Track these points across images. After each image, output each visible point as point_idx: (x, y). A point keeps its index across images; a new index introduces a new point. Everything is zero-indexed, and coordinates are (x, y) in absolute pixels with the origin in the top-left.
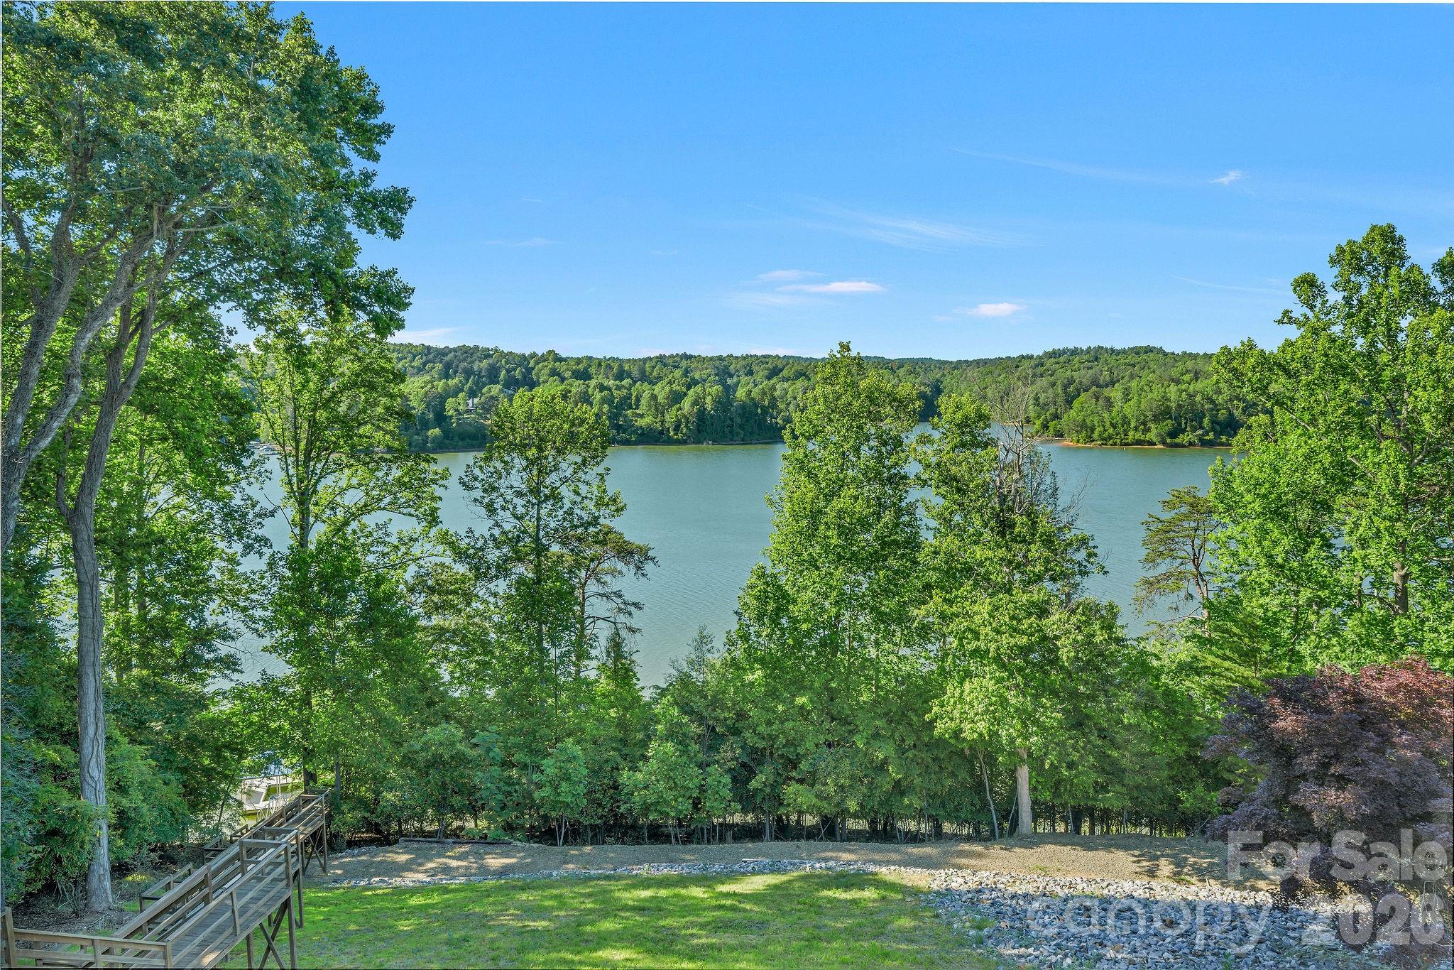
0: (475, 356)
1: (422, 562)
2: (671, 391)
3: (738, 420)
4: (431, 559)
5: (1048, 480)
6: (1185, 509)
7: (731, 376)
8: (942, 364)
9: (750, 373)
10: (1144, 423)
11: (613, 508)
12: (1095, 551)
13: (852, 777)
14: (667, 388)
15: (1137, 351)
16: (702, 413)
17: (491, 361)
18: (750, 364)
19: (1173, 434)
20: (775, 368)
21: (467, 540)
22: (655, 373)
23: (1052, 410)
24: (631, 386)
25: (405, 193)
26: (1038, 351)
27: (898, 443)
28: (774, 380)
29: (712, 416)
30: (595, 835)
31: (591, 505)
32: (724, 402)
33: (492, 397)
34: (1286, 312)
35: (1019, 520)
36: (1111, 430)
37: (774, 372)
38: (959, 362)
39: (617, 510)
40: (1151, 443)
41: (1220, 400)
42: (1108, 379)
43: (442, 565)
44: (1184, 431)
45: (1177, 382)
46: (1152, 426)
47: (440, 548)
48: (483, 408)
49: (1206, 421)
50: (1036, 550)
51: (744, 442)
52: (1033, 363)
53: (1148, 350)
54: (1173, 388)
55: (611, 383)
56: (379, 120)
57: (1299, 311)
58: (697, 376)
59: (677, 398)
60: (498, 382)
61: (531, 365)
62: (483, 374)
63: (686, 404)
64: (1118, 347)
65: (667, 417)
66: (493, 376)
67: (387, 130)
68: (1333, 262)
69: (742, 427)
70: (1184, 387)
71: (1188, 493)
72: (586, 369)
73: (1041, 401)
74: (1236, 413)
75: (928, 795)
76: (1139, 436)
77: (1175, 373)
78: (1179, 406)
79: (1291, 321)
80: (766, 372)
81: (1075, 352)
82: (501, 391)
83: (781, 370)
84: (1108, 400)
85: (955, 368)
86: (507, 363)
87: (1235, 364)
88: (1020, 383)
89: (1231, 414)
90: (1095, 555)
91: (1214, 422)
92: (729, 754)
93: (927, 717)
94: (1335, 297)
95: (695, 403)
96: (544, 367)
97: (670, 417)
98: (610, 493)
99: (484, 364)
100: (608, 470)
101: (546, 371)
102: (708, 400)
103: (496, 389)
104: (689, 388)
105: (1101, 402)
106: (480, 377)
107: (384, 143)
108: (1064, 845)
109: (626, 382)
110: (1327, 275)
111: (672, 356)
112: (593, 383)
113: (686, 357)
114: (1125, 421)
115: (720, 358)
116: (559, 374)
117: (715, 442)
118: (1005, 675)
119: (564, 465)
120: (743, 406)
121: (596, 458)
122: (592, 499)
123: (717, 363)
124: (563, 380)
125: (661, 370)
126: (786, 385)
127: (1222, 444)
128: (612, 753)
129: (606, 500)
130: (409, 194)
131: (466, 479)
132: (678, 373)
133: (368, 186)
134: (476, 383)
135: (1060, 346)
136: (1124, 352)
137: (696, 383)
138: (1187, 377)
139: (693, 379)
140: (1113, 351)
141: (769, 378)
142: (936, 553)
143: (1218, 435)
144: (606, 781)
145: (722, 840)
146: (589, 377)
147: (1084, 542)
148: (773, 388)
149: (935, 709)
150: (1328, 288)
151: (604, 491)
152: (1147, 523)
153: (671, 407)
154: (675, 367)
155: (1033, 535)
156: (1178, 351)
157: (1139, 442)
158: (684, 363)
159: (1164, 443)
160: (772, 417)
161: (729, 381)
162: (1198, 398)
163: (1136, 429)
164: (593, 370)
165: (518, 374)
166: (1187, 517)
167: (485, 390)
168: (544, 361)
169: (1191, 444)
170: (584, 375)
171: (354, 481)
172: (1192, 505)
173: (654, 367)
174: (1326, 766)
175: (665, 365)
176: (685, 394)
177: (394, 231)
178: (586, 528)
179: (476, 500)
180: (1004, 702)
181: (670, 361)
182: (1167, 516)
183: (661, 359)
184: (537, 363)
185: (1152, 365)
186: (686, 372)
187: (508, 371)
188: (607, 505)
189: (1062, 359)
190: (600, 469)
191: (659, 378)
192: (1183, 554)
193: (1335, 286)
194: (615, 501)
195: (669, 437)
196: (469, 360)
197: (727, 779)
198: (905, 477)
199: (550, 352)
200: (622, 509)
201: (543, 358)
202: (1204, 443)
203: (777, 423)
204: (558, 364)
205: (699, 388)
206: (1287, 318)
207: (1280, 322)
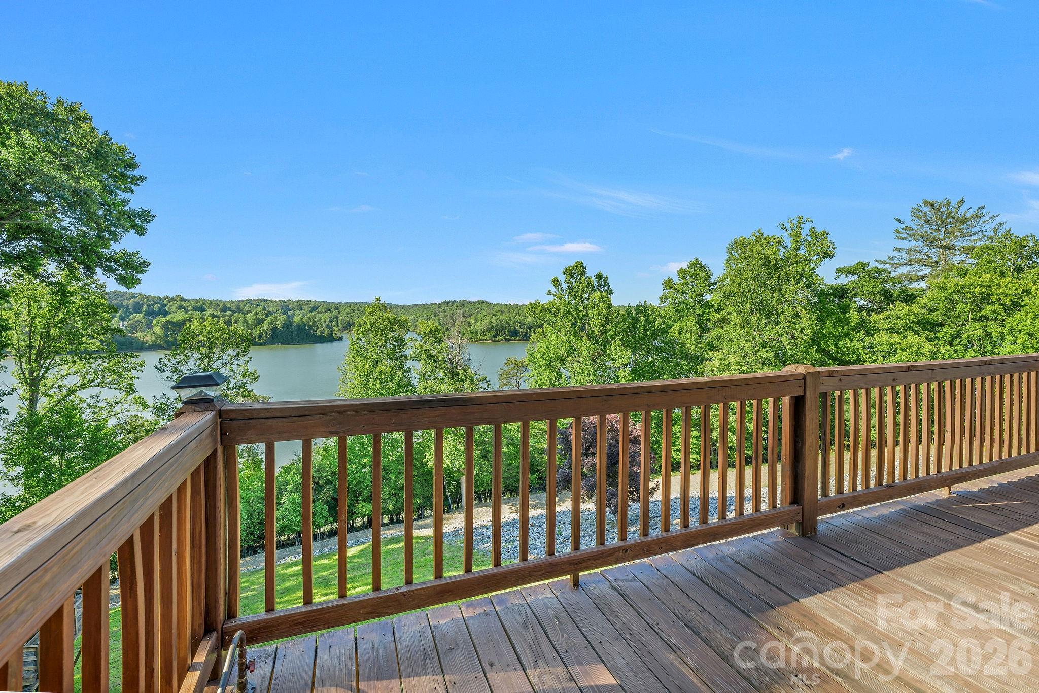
0: (124, 297)
1: (120, 416)
2: (256, 318)
3: (296, 333)
4: (128, 413)
5: (466, 355)
6: (513, 365)
7: (290, 310)
8: (397, 306)
9: (301, 309)
10: (483, 332)
11: (252, 378)
12: (490, 382)
13: (389, 494)
14: (254, 316)
15: (479, 302)
16: (274, 330)
17: (136, 300)
18: (300, 305)
19: (495, 336)
20: (314, 307)
21: (161, 400)
22: (246, 308)
23: (446, 327)
24: (232, 315)
25: (149, 211)
26: (439, 302)
27: (402, 341)
28: (314, 313)
29: (281, 331)
30: (248, 552)
31: (239, 377)
32: (288, 324)
33: (138, 321)
34: (549, 291)
35: (460, 372)
36: (471, 335)
37: (314, 309)
38: (404, 306)
39: (254, 379)
40: (487, 340)
41: (511, 322)
42: (468, 314)
43: (137, 416)
44: (499, 335)
45: (495, 315)
46: (487, 333)
47: (135, 406)
48: (131, 327)
49: (507, 331)
50: (467, 384)
51: (299, 343)
52: (437, 306)
53: (483, 302)
54: (494, 318)
55: (219, 313)
56: (136, 172)
57: (553, 290)
58: (271, 310)
59: (260, 322)
60: (141, 312)
61: (165, 302)
62: (130, 307)
63: (266, 325)
64: (471, 301)
65: (254, 332)
66: (137, 308)
67: (142, 179)
68: (564, 273)
69: (297, 336)
70: (498, 317)
71: (513, 359)
72: (202, 306)
73: (441, 323)
74: (517, 328)
75: (423, 497)
76: (482, 337)
77: (494, 311)
78: (496, 325)
79: (551, 294)
80: (310, 309)
81: (454, 302)
82: (143, 317)
83: (317, 308)
84: (469, 322)
85: (403, 308)
86: (147, 301)
87: (534, 309)
88: (432, 315)
89: (515, 328)
90: (490, 384)
91: (509, 331)
92: (327, 494)
93: (424, 461)
94: (565, 286)
95: (270, 324)
96: (174, 304)
97: (256, 331)
98: (250, 370)
99: (131, 301)
100: (251, 358)
101: (175, 307)
102: (279, 322)
103: (139, 316)
104: (267, 316)
105: (466, 323)
106: (127, 309)
107: (139, 185)
108: (482, 507)
109: (228, 313)
110: (562, 278)
111: (255, 300)
112: (207, 313)
113: (263, 300)
114: (476, 332)
115: (283, 301)
116: (184, 308)
117: (282, 344)
118: (456, 438)
119: (225, 357)
120: (298, 326)
121: (245, 351)
122: (239, 374)
123: (282, 304)
124: (187, 311)
125: (249, 307)
126: (320, 315)
127: (513, 340)
128: (258, 505)
129: (248, 373)
130: (151, 213)
131: (159, 366)
132: (260, 309)
133: (125, 206)
134: (125, 313)
135: (448, 300)
136: (474, 302)
137: (271, 314)
138: (499, 313)
139: (268, 311)
140: (469, 302)
141: (311, 312)
142: (425, 388)
143: (511, 337)
144: (256, 520)
145: (322, 538)
146: (204, 310)
147: (485, 379)
148: (315, 317)
149: (427, 457)
150: (562, 283)
151: (247, 369)
152: (499, 372)
153: (256, 326)
154: (257, 305)
155: (466, 378)
156: (494, 303)
157: (482, 340)
158: (263, 304)
159: (491, 340)
160: (314, 331)
161: (289, 313)
162: (503, 322)
163: (480, 334)
164: (206, 306)
165: (156, 307)
166: (513, 369)
167: (131, 317)
168: (174, 301)
169: (502, 340)
170: (201, 309)
171: (72, 371)
172: (516, 364)
173: (245, 305)
174: (588, 450)
175: (252, 304)
176: (265, 320)
177: (141, 231)
178: (239, 389)
179: (168, 377)
180: (456, 449)
181: (255, 302)
182: (507, 369)
183: (249, 301)
184: (169, 302)
185: (485, 308)
186: (265, 308)
187: (148, 306)
188: (249, 376)
189: (449, 305)
190: (246, 358)
191: (249, 311)
192: (514, 383)
193: (565, 282)
194: (253, 374)
195: (255, 342)
196: (120, 299)
197: (326, 507)
198: (406, 356)
199: (177, 296)
200: (257, 378)
201: (173, 299)
202: (507, 340)
203: (316, 334)
204: (183, 303)
205: (273, 317)
206: (549, 293)
207: (547, 294)
